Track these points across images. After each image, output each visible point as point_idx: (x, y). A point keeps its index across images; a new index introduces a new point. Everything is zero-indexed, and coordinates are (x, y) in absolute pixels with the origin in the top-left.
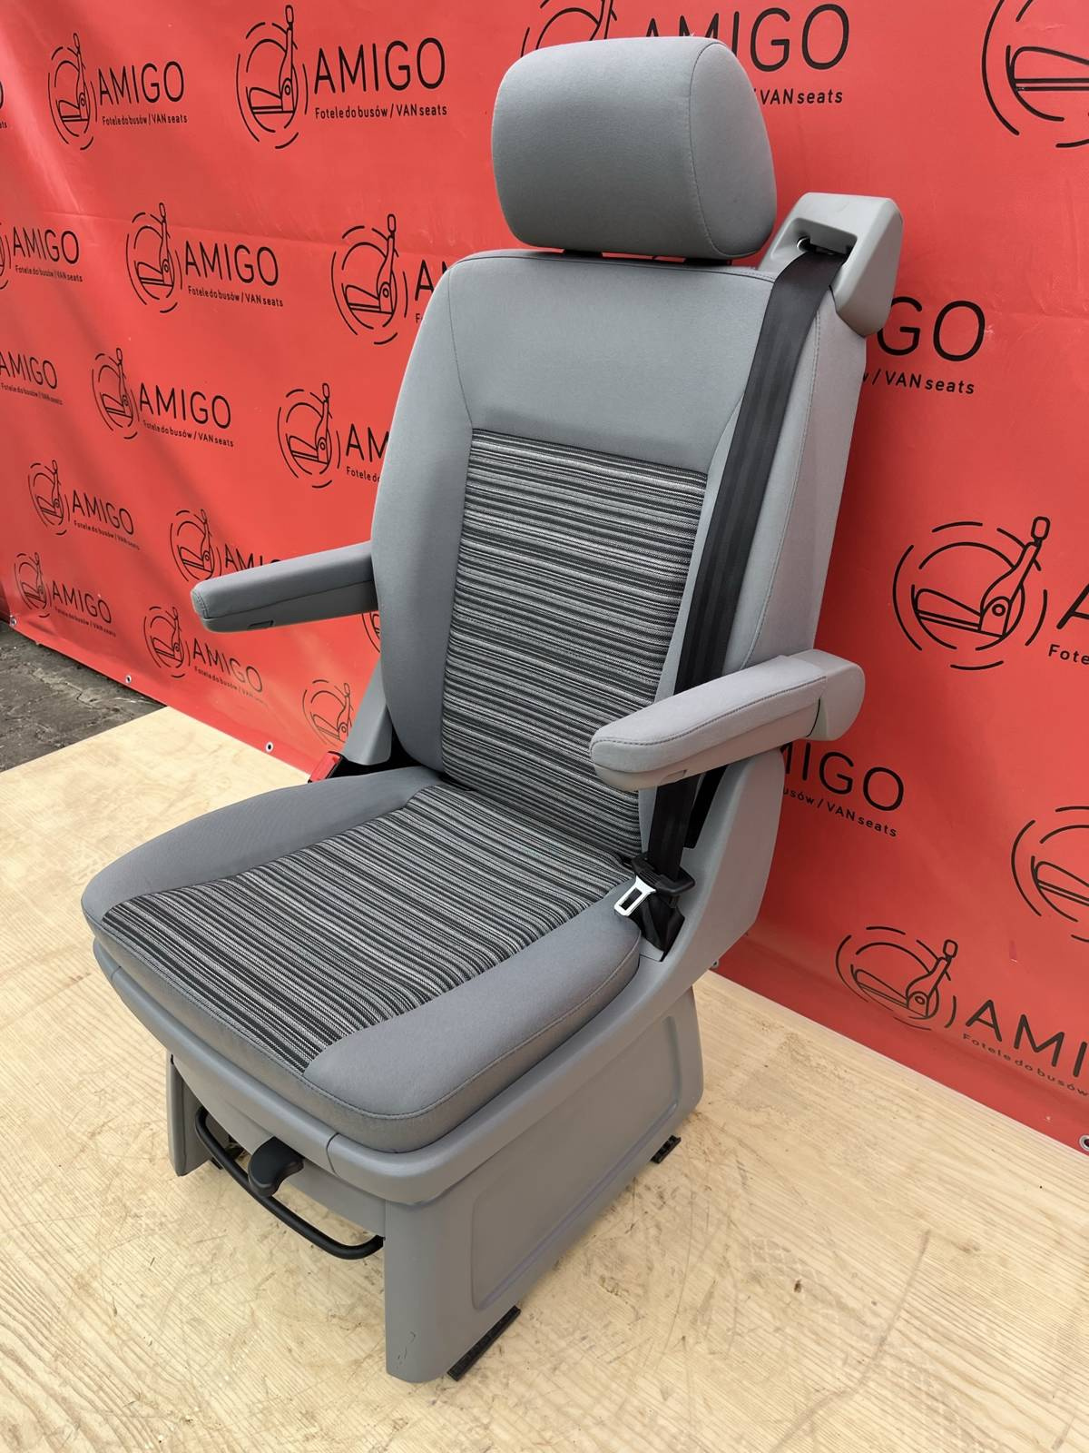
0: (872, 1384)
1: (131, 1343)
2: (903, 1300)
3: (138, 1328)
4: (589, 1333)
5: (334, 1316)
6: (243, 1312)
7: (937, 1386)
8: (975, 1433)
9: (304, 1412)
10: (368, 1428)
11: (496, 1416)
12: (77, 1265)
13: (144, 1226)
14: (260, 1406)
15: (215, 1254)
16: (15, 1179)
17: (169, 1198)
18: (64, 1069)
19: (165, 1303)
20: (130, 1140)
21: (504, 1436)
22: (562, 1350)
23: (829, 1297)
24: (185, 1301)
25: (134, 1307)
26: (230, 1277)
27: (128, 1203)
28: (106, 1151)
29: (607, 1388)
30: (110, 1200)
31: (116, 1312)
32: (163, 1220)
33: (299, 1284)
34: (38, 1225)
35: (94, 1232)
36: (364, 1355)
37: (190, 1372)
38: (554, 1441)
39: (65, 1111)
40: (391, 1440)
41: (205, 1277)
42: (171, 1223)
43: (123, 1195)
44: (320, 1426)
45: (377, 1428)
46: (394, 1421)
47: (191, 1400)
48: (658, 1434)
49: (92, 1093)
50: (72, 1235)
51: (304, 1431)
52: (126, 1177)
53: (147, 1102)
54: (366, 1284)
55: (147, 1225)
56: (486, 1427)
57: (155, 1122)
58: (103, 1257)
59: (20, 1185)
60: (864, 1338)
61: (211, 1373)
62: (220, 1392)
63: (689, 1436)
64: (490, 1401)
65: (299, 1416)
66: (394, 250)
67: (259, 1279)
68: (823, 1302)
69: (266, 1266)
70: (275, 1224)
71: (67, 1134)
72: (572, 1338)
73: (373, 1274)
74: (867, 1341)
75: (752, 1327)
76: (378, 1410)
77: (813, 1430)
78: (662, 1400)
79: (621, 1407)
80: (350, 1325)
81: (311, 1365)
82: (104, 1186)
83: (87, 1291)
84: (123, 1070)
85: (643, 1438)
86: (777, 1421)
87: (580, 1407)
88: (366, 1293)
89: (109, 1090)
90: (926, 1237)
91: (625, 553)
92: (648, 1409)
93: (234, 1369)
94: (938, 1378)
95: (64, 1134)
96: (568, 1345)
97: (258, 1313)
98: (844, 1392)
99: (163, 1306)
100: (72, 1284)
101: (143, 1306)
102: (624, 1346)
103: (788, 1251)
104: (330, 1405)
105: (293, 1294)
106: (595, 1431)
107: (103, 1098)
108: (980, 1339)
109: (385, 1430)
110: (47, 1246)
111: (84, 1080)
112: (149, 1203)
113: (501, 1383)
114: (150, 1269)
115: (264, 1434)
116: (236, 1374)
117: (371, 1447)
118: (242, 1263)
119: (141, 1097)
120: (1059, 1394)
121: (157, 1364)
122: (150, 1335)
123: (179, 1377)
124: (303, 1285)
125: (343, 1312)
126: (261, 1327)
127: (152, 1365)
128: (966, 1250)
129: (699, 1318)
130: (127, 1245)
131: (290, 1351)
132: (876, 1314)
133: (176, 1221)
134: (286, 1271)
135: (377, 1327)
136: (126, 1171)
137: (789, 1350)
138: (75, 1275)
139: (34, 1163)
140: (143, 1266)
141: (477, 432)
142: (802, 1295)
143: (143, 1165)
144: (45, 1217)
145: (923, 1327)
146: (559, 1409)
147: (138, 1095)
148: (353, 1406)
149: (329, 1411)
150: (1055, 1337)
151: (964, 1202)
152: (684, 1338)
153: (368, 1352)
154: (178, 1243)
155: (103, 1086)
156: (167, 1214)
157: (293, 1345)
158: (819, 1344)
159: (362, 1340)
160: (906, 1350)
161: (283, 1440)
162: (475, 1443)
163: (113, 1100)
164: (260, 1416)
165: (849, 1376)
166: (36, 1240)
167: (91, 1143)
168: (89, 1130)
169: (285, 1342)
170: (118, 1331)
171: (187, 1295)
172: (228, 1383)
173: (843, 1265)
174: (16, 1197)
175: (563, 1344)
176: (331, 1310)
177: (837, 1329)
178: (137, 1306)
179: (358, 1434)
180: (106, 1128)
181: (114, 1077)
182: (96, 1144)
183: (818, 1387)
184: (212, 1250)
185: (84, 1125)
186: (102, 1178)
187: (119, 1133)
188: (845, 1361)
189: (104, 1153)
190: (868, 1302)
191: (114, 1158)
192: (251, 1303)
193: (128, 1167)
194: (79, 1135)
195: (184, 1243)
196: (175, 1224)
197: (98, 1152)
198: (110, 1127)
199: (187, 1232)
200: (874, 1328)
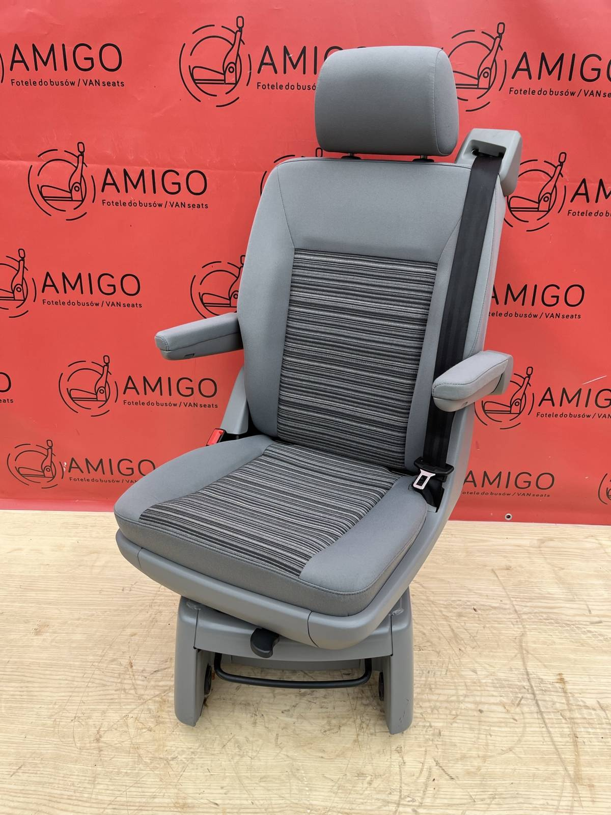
0: (527, 626)
1: (242, 811)
2: (508, 595)
3: (238, 802)
4: (428, 669)
5: (325, 731)
6: (283, 759)
7: (545, 616)
8: (568, 623)
9: (357, 775)
10: (389, 760)
11: (429, 720)
12: (167, 801)
13: (184, 760)
14: (335, 788)
15: (238, 746)
16: (72, 788)
17: (182, 740)
18: (34, 721)
19: (238, 782)
20: (125, 729)
21: (441, 724)
22: (426, 681)
23: (488, 608)
24: (248, 774)
25: (224, 795)
26: (258, 750)
27: (161, 756)
28: (116, 742)
29: (455, 683)
30: (149, 761)
31: (217, 804)
32: (192, 750)
33: (295, 730)
34: (118, 799)
35: (158, 780)
36: (356, 736)
37: (288, 800)
38: (458, 713)
39: (63, 740)
40: (402, 758)
41: (245, 758)
42: (198, 748)
43: (153, 755)
44: (369, 774)
45: (392, 758)
46: (395, 750)
47: (302, 810)
48: (487, 686)
49: (70, 722)
50: (146, 790)
51: (365, 782)
52: (145, 746)
53: (112, 707)
54: (324, 710)
55: (185, 758)
56: (431, 726)
57: (129, 713)
58: (177, 787)
59: (81, 789)
60: (509, 614)
61: (297, 793)
62: (311, 796)
63: (496, 679)
64: (421, 716)
65: (357, 778)
66: (83, 163)
67: (273, 741)
68: (487, 610)
69: (270, 734)
70: (253, 715)
71: (80, 749)
72: (424, 675)
73: (323, 704)
74: (512, 614)
75: (476, 631)
76: (385, 751)
77: (528, 652)
78: (475, 674)
79: (466, 686)
80: (336, 730)
81: (338, 756)
82: (136, 757)
83: (189, 807)
84: (77, 701)
85: (485, 690)
86: (516, 656)
87: (453, 696)
88: (328, 713)
89: (80, 715)
90: (493, 571)
92: (475, 680)
93: (306, 783)
94: (542, 613)
95: (78, 750)
96: (426, 678)
97: (290, 754)
98: (523, 634)
99: (239, 784)
100: (175, 810)
101: (228, 791)
102: (444, 665)
103: (460, 600)
104: (364, 764)
105: (296, 736)
106: (467, 699)
107: (80, 720)
108: (539, 594)
109: (396, 756)
110: (137, 804)
111: (56, 719)
112: (174, 749)
113: (418, 707)
114: (212, 775)
115: (350, 796)
116: (309, 784)
117: (398, 766)
118: (257, 741)
119: (106, 707)
120: (575, 597)
121: (266, 809)
122: (247, 800)
123: (285, 805)
124: (296, 729)
125: (327, 727)
126: (298, 758)
127: (265, 811)
128: (508, 569)
129: (457, 640)
130: (184, 773)
131: (322, 757)
132: (506, 604)
133: (199, 746)
134: (282, 729)
135: (348, 723)
136: (140, 744)
137: (495, 631)
138: (172, 805)
139: (76, 774)
140: (206, 776)
142: (479, 612)
143: (148, 736)
144: (119, 793)
145: (522, 600)
146: (447, 701)
147: (102, 707)
148: (373, 758)
149: (366, 767)
150: (557, 581)
151: (492, 554)
152: (460, 649)
153: (356, 734)
154: (213, 755)
155: (75, 715)
156: (190, 747)
157: (321, 755)
158: (500, 624)
159: (349, 731)
160: (524, 610)
161: (361, 792)
162: (433, 735)
163: (89, 718)
164: (340, 791)
165: (518, 628)
166: (127, 806)
167: (100, 744)
168: (92, 739)
169: (317, 756)
170: (228, 810)
171: (246, 772)
172: (310, 790)
173: (481, 595)
174: (86, 795)
175: (423, 679)
176: (321, 730)
177: (500, 616)
178: (225, 794)
179: (387, 766)
180: (102, 733)
181: (74, 707)
182: (105, 743)
183: (514, 637)
184: (235, 745)
185: (85, 739)
186: (130, 755)
187: (113, 730)
188: (513, 625)
189: (116, 744)
190: (499, 601)
191: (126, 743)
192: (282, 752)
193: (140, 741)
194: (88, 745)
195: (216, 752)
196: (200, 748)
197: (111, 746)
198: (104, 731)
199: (212, 747)
200: (509, 609)
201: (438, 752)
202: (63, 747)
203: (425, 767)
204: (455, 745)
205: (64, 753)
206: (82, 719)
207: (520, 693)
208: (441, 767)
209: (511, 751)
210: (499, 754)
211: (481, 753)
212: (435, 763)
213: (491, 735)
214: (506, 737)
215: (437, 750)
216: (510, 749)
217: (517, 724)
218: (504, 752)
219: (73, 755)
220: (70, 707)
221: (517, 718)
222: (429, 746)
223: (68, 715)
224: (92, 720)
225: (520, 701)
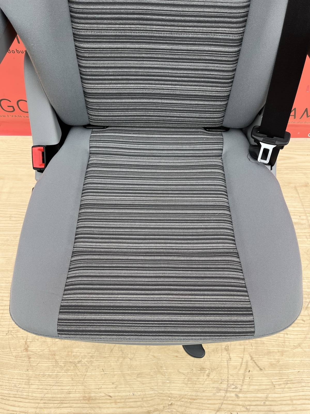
1: (127, 400)
2: (305, 211)
3: (124, 394)
6: (151, 359)
9: (199, 369)
10: (220, 357)
12: (78, 395)
13: (86, 362)
14: (186, 380)
15: (121, 350)
16: (15, 388)
17: (84, 346)
19: (123, 379)
24: (129, 372)
25: (115, 389)
26: (135, 352)
27: (71, 360)
28: (39, 351)
30: (63, 365)
31: (110, 396)
32: (90, 355)
34: (46, 395)
35: (71, 380)
37: (156, 391)
39: (3, 350)
40: (229, 355)
41: (126, 359)
42: (94, 353)
43: (65, 359)
44: (208, 369)
45: (223, 355)
46: (225, 349)
47: (165, 398)
50: (64, 388)
51: (205, 375)
52: (58, 353)
55: (87, 361)
58: (84, 384)
59: (21, 389)
60: (305, 229)
61: (162, 385)
62: (171, 387)
65: (199, 372)
71: (16, 357)
74: (307, 229)
76: (218, 350)
82: (54, 362)
83: (92, 399)
89: (11, 329)
90: (295, 188)
93: (167, 377)
95: (14, 358)
97: (155, 355)
99: (124, 380)
100: (84, 402)
101: (117, 386)
104: (204, 360)
107: (13, 334)
109: (225, 353)
110: (59, 399)
112: (78, 354)
114: (105, 374)
115: (196, 386)
116: (169, 378)
117: (226, 361)
121: (142, 398)
122: (130, 392)
123: (154, 395)
126: (161, 358)
127: (141, 400)
128: (306, 186)
130: (87, 373)
131: (177, 357)
132: (303, 219)
133: (95, 351)
136: (56, 351)
138: (81, 398)
139: (16, 377)
140: (102, 375)
144: (46, 391)
148: (210, 355)
149: (206, 363)
151: (296, 172)
154: (105, 357)
155: (7, 330)
156: (89, 352)
157: (176, 354)
161: (202, 383)
164: (189, 382)
166: (53, 401)
167: (29, 353)
168: (23, 349)
169: (173, 356)
170: (118, 401)
171: (127, 370)
172: (170, 383)
174: (25, 394)
178: (115, 388)
179: (219, 361)
180: (29, 343)
181: (6, 323)
182: (31, 352)
183: (307, 250)
184: (119, 349)
185: (18, 349)
186: (50, 360)
187: (36, 340)
188: (307, 238)
189: (39, 352)
190: (298, 217)
191: (45, 351)
192: (150, 354)
193: (55, 349)
194: (21, 354)
195: (107, 356)
196: (96, 353)
197: (36, 354)
198: (30, 342)
199: (103, 351)
200: (305, 224)
201: (252, 349)
202: (4, 356)
203: (244, 361)
204: (264, 343)
205: (5, 361)
206: (13, 333)
207: (308, 298)
208: (254, 361)
209: (300, 346)
210: (292, 349)
211: (280, 349)
212: (250, 358)
213: (287, 334)
214: (297, 335)
215: (251, 347)
216: (299, 345)
217: (305, 324)
218: (295, 347)
219: (12, 362)
220: (4, 323)
221: (305, 319)
222: (247, 345)
223: (3, 329)
224: (20, 333)
225: (308, 305)
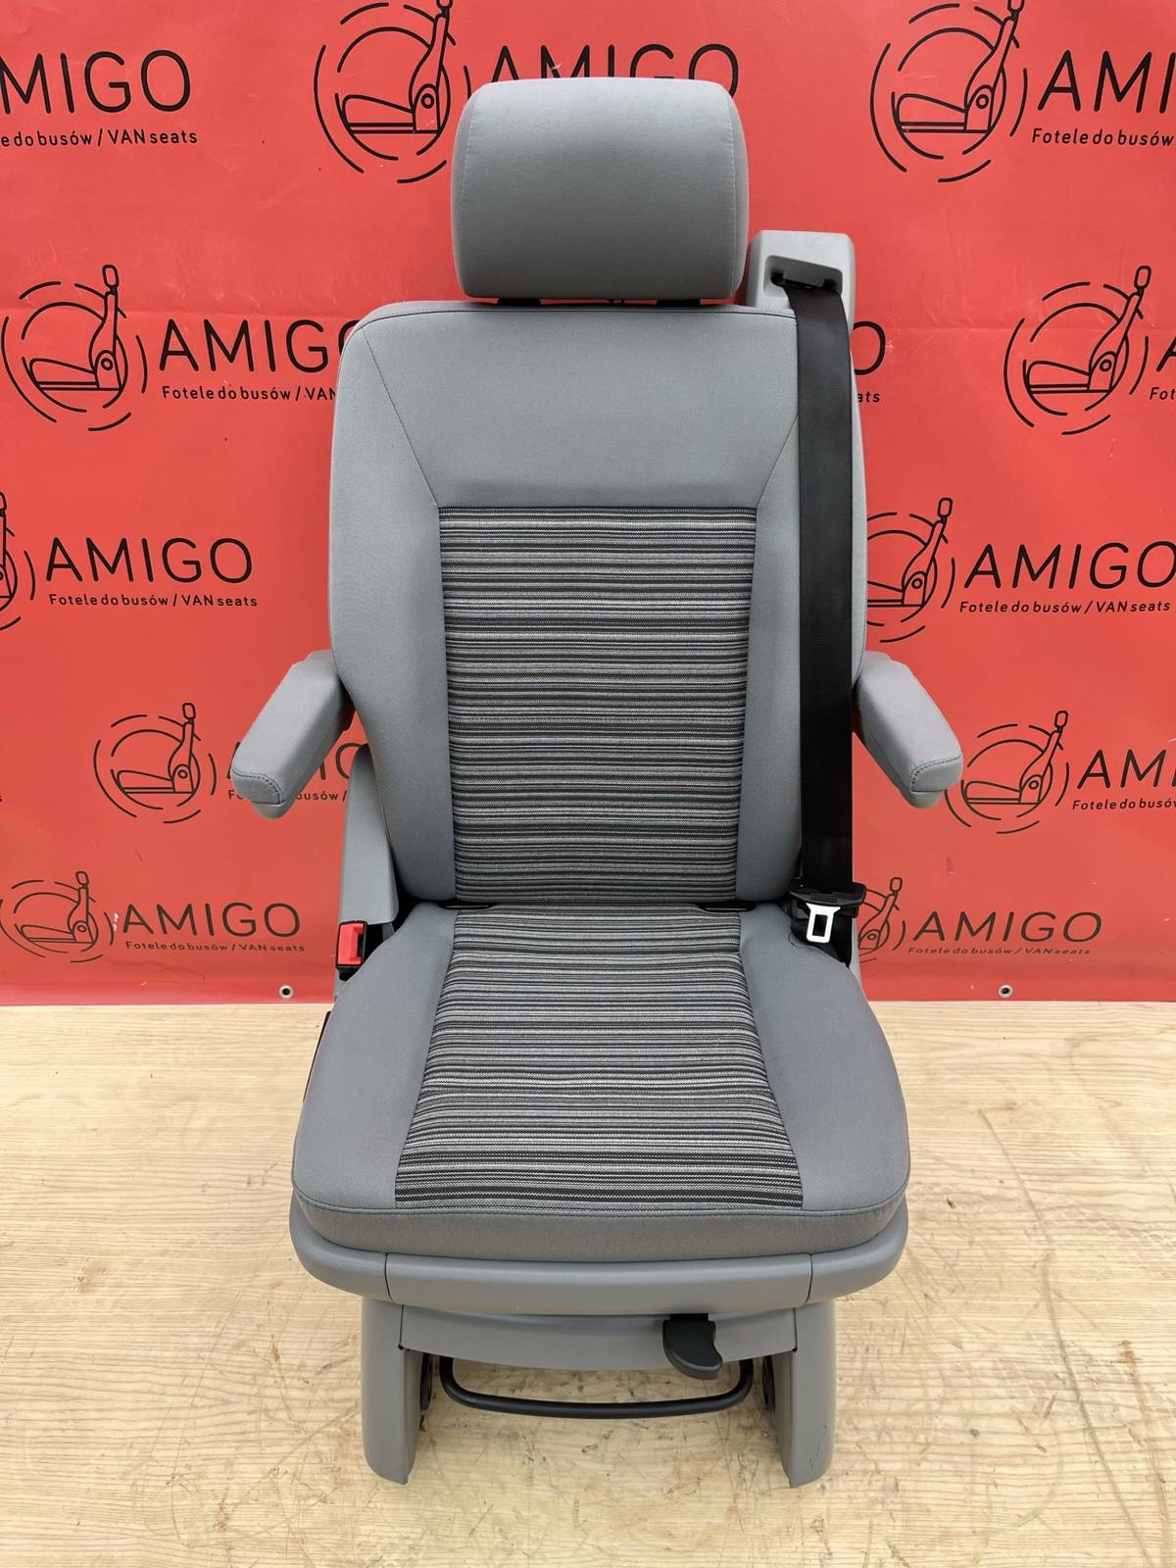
0: (1055, 1238)
2: (1014, 1168)
4: (866, 1342)
5: (671, 1491)
6: (589, 1555)
7: (1089, 1213)
8: (1136, 1226)
10: (799, 1550)
11: (875, 1457)
13: (395, 1563)
15: (501, 1530)
17: (389, 1520)
18: (93, 1487)
20: (274, 1498)
21: (897, 1466)
22: (863, 1369)
23: (975, 1198)
26: (541, 1537)
27: (350, 1557)
28: (258, 1529)
29: (920, 1371)
32: (408, 1542)
33: (609, 1490)
36: (731, 1500)
38: (930, 1440)
39: (152, 1527)
40: (826, 1543)
41: (516, 1557)
42: (421, 1538)
43: (334, 1554)
45: (806, 1544)
46: (811, 1527)
48: (984, 1376)
49: (165, 1487)
52: (315, 1536)
53: (245, 1451)
54: (666, 1443)
56: (878, 1471)
57: (279, 1463)
60: (1020, 1211)
63: (1001, 1360)
64: (858, 1449)
66: (117, 309)
67: (569, 1516)
68: (975, 1203)
69: (561, 1500)
70: (527, 1460)
71: (188, 1546)
72: (859, 1356)
73: (662, 1430)
74: (1023, 1211)
75: (955, 1253)
76: (791, 1530)
77: (1059, 1295)
78: (959, 1350)
79: (943, 1378)
80: (692, 1487)
81: (700, 1544)
82: (301, 1561)
84: (176, 1440)
85: (979, 1386)
86: (1036, 1306)
87: (919, 1400)
88: (675, 1451)
89: (182, 1470)
90: (981, 1113)
91: (677, 602)
92: (959, 1364)
94: (1084, 1206)
95: (186, 1548)
96: (862, 1362)
97: (603, 1544)
98: (1048, 1256)
102: (897, 1332)
103: (920, 1183)
104: (751, 1560)
105: (615, 1504)
106: (946, 1408)
107: (185, 1483)
108: (1076, 1162)
109: (813, 1540)
111: (135, 1480)
112: (373, 1540)
113: (850, 1429)
117: (818, 1562)
118: (535, 1517)
119: (233, 1451)
120: (1147, 1168)
124: (613, 1489)
125: (674, 1482)
126: (619, 1553)
128: (1011, 1109)
129: (920, 1274)
131: (668, 1549)
132: (1012, 1188)
133: (424, 1533)
134: (586, 1490)
135: (716, 1469)
136: (307, 1531)
137: (991, 1252)
141: (444, 511)
142: (959, 1208)
143: (319, 1512)
145: (1042, 1178)
146: (907, 1414)
147: (225, 1451)
148: (768, 1545)
150: (1109, 1133)
151: (978, 1076)
152: (926, 1295)
153: (730, 1494)
154: (452, 1551)
155: (170, 1471)
156: (405, 1535)
157: (665, 1543)
158: (1003, 1234)
159: (717, 1489)
160: (1048, 1200)
162: (884, 1490)
163: (200, 1476)
165: (1039, 1242)
167: (230, 1534)
168: (212, 1524)
169: (657, 1546)
173: (960, 1169)
175: (858, 1365)
176: (662, 1489)
177: (1001, 1216)
179: (797, 1562)
180: (229, 1509)
181: (171, 1453)
182: (236, 1531)
183: (1032, 1264)
184: (494, 1529)
185: (197, 1524)
186: (290, 1556)
187: (251, 1501)
188: (1026, 1234)
189: (259, 1533)
190: (998, 1184)
191: (277, 1529)
192: (587, 1541)
193: (305, 1525)
194: (205, 1537)
195: (457, 1546)
196: (426, 1537)
197: (250, 1537)
198: (233, 1504)
199: (448, 1533)
200: (1018, 1199)
201: (894, 1528)
202: (153, 1542)
203: (872, 1561)
204: (928, 1511)
205: (156, 1556)
206: (187, 1480)
207: (1049, 1389)
208: (901, 1559)
209: (1036, 1516)
210: (1013, 1525)
211: (979, 1526)
212: (890, 1551)
213: (996, 1485)
214: (1027, 1486)
215: (891, 1523)
216: (1035, 1514)
217: (1047, 1457)
218: (1024, 1520)
219: (175, 1560)
220: (161, 1454)
221: (1044, 1444)
222: (877, 1515)
223: (158, 1470)
224: (207, 1481)
225: (1050, 1407)
